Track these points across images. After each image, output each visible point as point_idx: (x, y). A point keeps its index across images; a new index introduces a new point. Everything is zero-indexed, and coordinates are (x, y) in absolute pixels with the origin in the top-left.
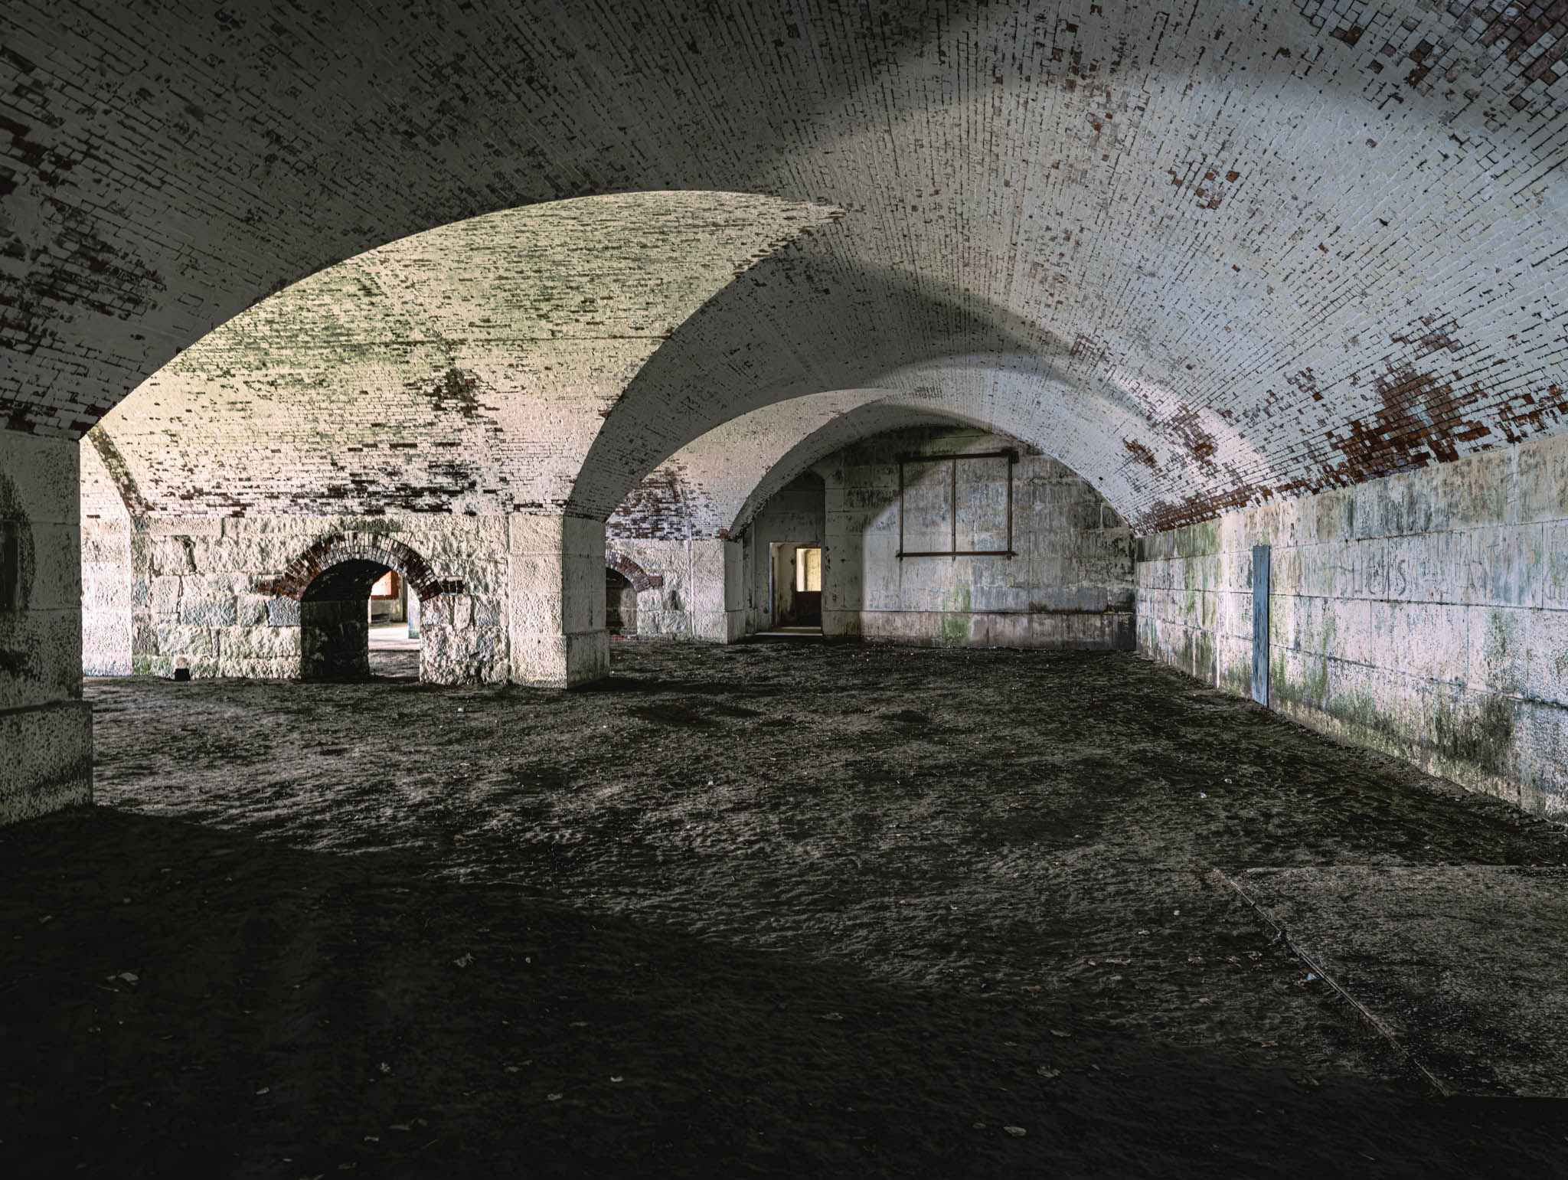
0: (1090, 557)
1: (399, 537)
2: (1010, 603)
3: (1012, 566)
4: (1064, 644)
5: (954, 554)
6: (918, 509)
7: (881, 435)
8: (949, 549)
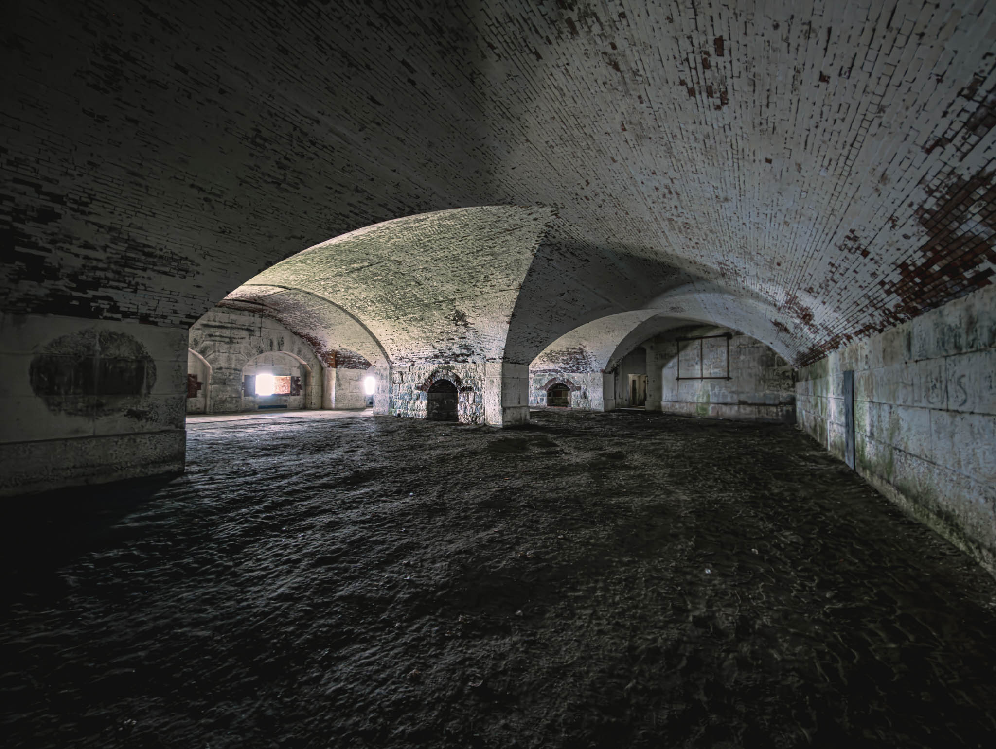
0: (769, 380)
1: (454, 371)
2: (729, 400)
3: (729, 383)
4: (756, 419)
5: (702, 378)
6: (686, 360)
7: (669, 331)
8: (699, 376)
